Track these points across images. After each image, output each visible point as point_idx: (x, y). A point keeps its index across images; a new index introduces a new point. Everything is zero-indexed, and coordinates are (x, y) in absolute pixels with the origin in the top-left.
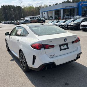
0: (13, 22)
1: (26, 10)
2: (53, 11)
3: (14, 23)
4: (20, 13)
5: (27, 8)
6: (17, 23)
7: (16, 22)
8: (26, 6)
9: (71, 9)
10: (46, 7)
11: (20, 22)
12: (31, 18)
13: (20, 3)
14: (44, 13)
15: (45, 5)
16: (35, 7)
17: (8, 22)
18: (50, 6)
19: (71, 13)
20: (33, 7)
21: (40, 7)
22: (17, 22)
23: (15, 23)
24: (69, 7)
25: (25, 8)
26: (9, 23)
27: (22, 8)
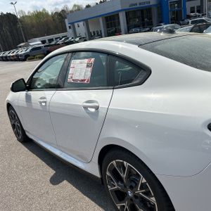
1: (28, 21)
2: (101, 19)
3: (2, 57)
4: (15, 31)
5: (29, 16)
7: (7, 54)
8: (29, 13)
9: (142, 11)
10: (79, 9)
11: (20, 53)
13: (12, 3)
14: (76, 24)
15: (75, 6)
16: (50, 13)
18: (88, 6)
19: (143, 20)
20: (47, 14)
21: (63, 11)
22: (11, 54)
24: (138, 6)
25: (26, 16)
27: (19, 17)
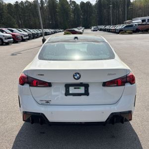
0: (107, 27)
3: (107, 29)
6: (113, 30)
12: (143, 21)
17: (100, 27)
23: (109, 29)
26: (101, 30)
